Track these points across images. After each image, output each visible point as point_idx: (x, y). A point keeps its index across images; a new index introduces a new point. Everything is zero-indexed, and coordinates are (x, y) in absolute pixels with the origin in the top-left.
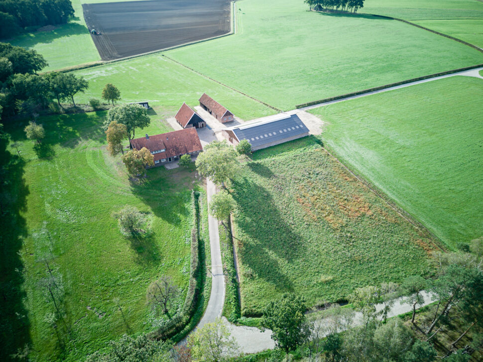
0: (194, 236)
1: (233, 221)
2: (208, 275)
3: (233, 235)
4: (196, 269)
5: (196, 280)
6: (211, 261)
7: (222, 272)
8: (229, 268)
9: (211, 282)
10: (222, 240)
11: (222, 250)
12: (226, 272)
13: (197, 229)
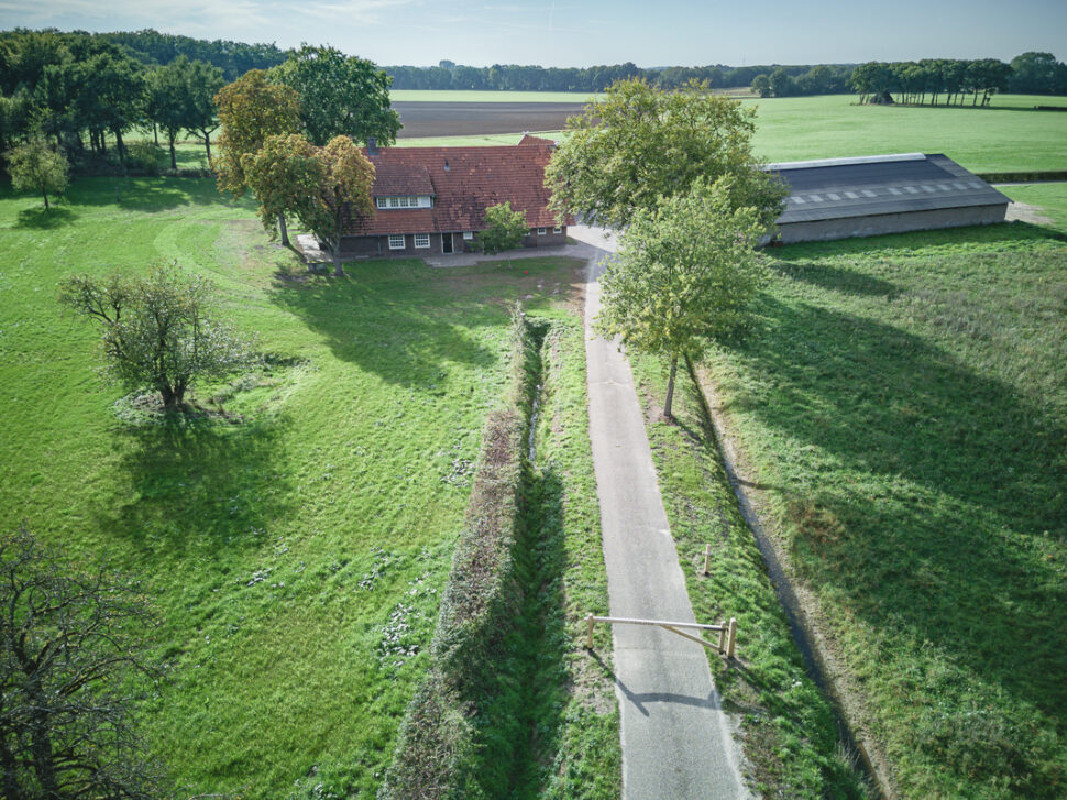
0: (497, 435)
1: (725, 409)
2: (579, 692)
3: (740, 474)
4: (481, 615)
5: (477, 713)
6: (603, 590)
7: (705, 684)
8: (764, 662)
9: (614, 764)
10: (674, 489)
11: (687, 540)
12: (740, 687)
13: (520, 413)
